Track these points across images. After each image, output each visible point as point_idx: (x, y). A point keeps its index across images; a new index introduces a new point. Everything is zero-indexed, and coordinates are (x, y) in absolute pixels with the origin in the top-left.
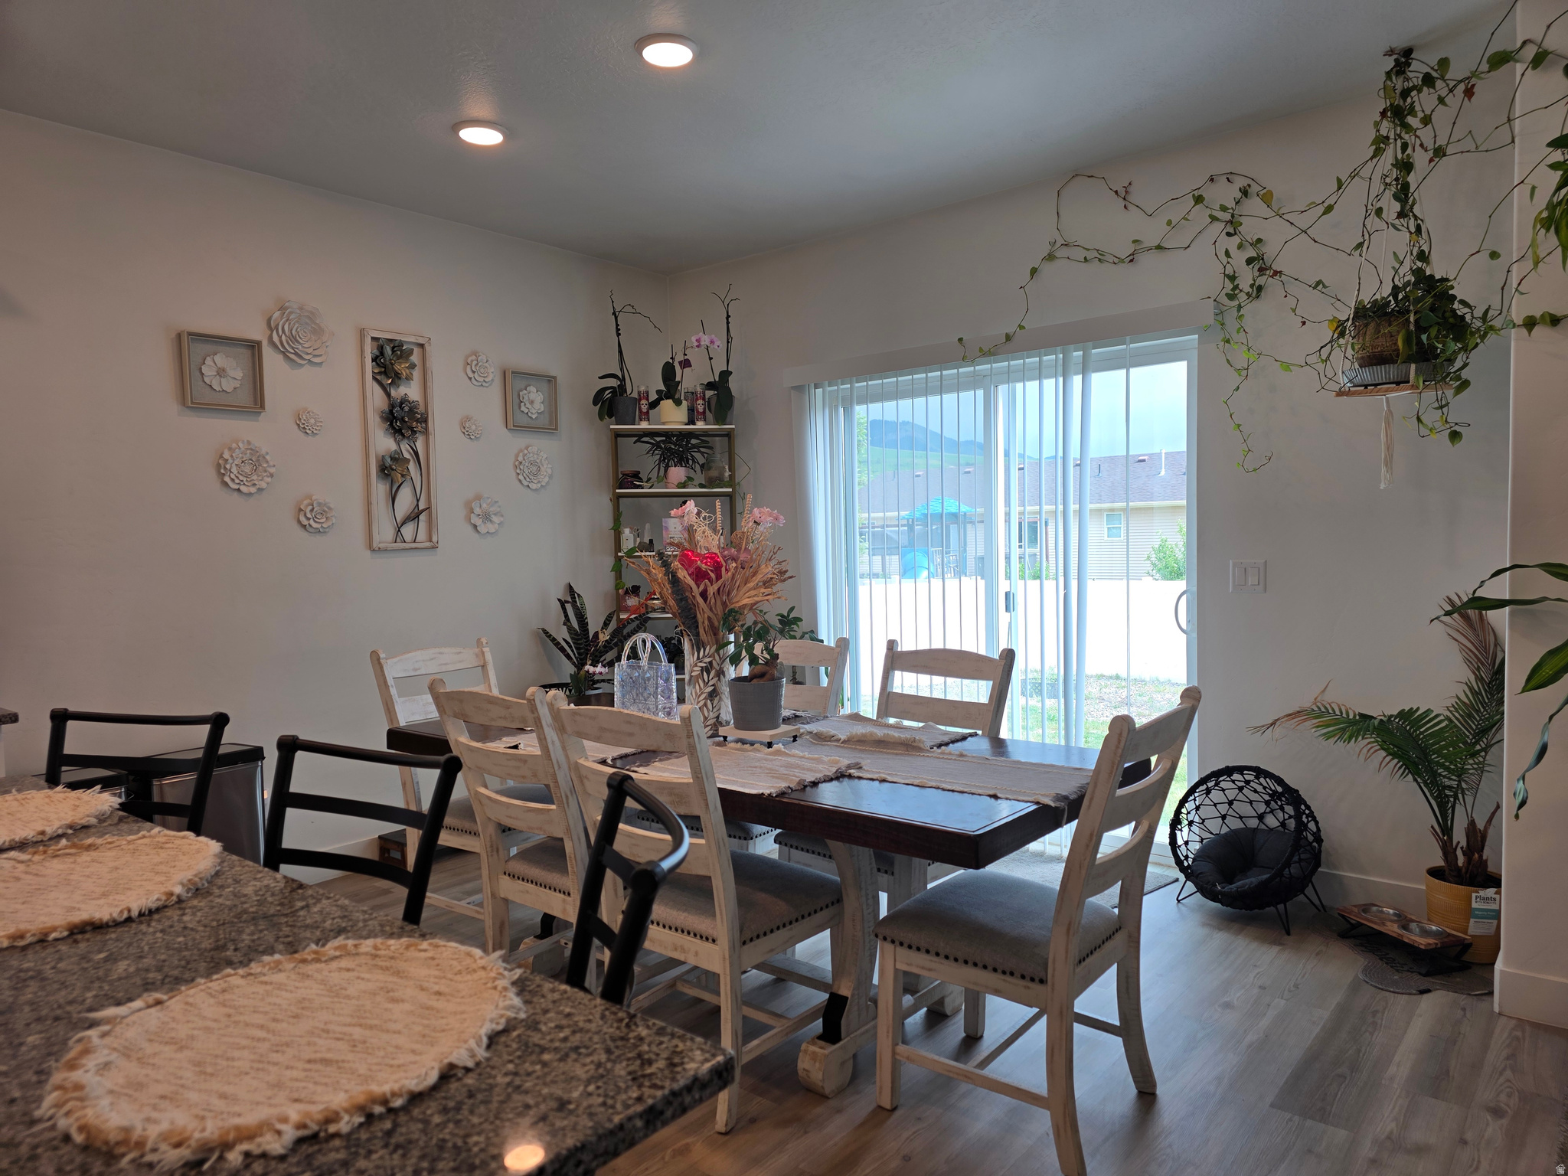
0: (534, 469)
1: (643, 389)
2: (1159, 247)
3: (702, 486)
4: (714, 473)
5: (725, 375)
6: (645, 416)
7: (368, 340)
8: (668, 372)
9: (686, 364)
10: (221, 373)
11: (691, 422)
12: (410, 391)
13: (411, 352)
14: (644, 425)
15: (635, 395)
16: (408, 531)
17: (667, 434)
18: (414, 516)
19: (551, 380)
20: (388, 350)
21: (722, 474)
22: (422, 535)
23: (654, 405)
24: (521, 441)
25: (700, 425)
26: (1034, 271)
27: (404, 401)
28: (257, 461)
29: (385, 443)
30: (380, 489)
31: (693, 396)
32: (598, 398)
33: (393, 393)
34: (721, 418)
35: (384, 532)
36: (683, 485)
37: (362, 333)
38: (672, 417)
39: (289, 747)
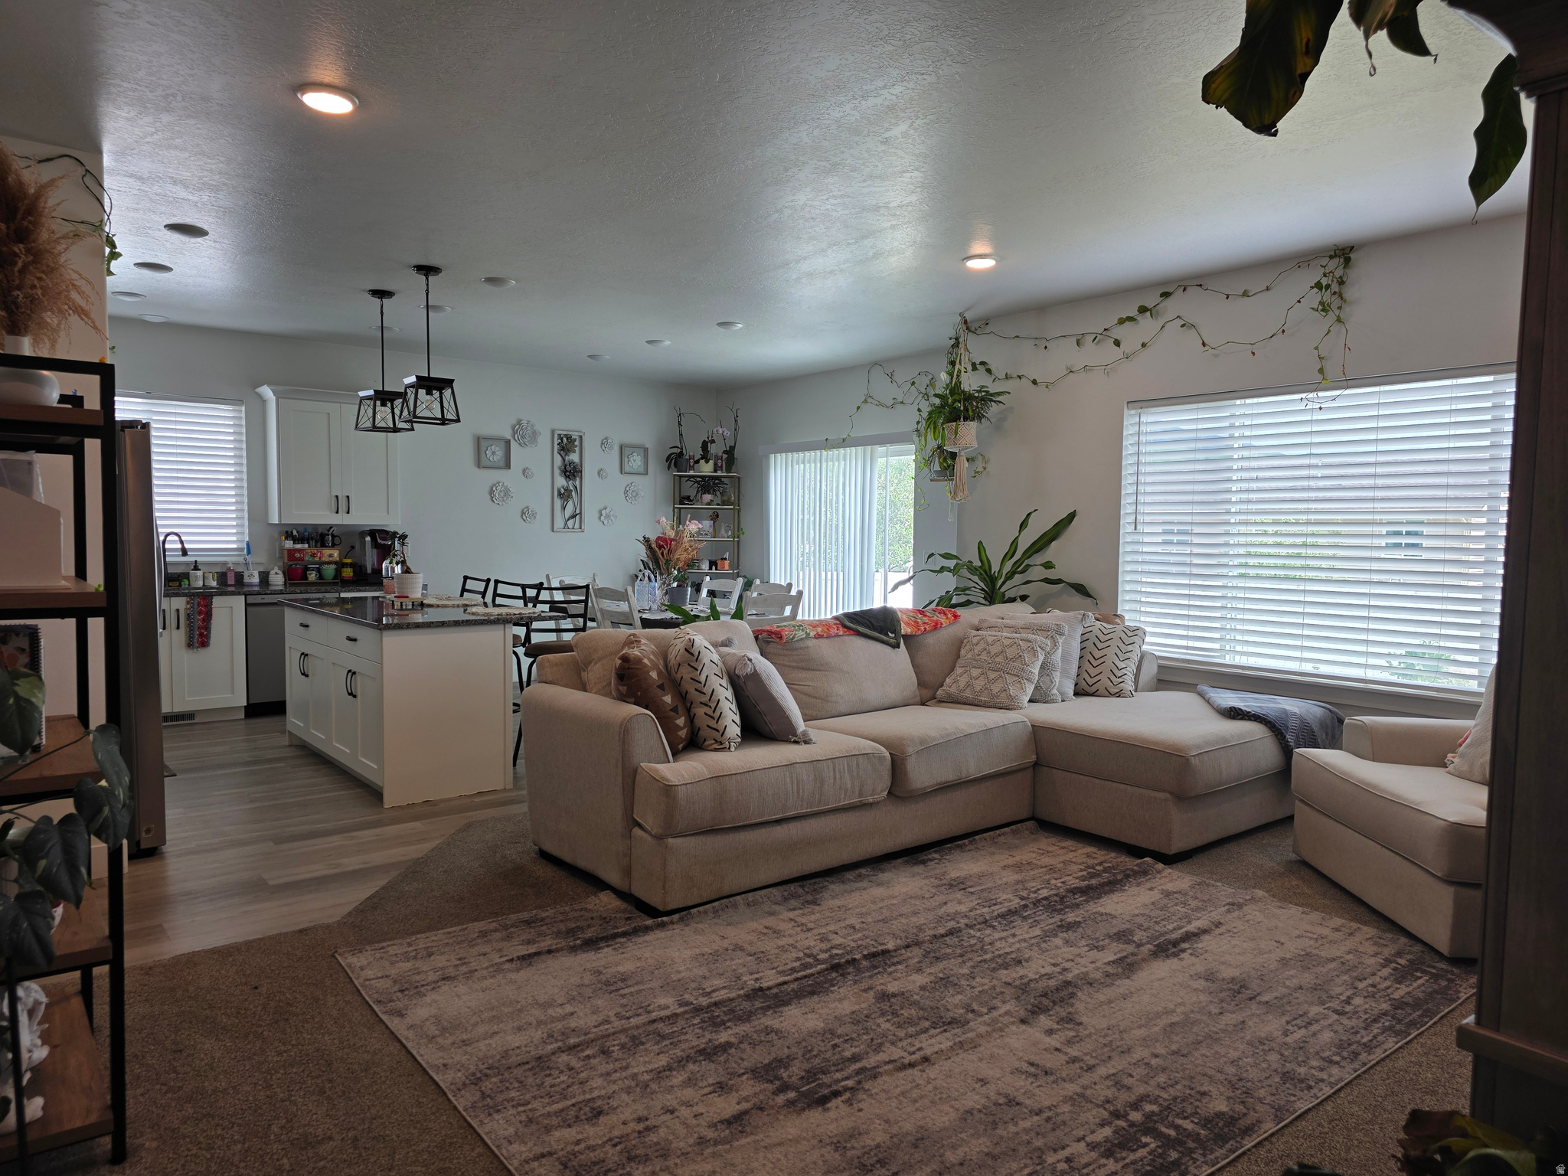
0: (634, 494)
1: (692, 454)
2: (902, 403)
3: (718, 505)
4: (725, 498)
5: (732, 448)
6: (692, 468)
7: (556, 436)
8: (705, 446)
9: (713, 441)
10: (494, 453)
11: (715, 471)
12: (574, 457)
13: (575, 440)
14: (691, 473)
15: (687, 457)
16: (570, 523)
17: (702, 477)
18: (573, 516)
19: (646, 450)
20: (565, 440)
21: (729, 499)
22: (577, 525)
23: (697, 462)
24: (629, 479)
25: (719, 473)
26: (858, 408)
27: (571, 463)
28: (507, 493)
29: (561, 482)
30: (558, 502)
31: (717, 458)
32: (668, 459)
33: (567, 458)
34: (729, 470)
35: (559, 523)
36: (709, 504)
37: (553, 432)
38: (706, 469)
39: (497, 582)
